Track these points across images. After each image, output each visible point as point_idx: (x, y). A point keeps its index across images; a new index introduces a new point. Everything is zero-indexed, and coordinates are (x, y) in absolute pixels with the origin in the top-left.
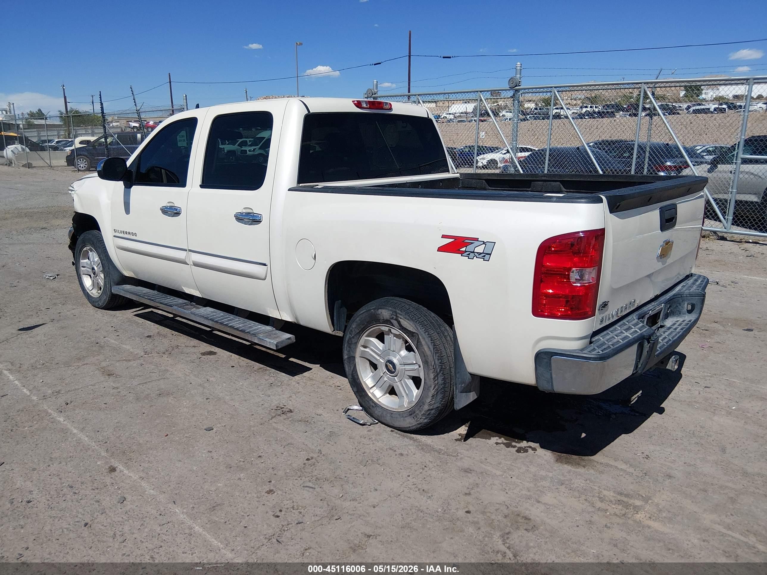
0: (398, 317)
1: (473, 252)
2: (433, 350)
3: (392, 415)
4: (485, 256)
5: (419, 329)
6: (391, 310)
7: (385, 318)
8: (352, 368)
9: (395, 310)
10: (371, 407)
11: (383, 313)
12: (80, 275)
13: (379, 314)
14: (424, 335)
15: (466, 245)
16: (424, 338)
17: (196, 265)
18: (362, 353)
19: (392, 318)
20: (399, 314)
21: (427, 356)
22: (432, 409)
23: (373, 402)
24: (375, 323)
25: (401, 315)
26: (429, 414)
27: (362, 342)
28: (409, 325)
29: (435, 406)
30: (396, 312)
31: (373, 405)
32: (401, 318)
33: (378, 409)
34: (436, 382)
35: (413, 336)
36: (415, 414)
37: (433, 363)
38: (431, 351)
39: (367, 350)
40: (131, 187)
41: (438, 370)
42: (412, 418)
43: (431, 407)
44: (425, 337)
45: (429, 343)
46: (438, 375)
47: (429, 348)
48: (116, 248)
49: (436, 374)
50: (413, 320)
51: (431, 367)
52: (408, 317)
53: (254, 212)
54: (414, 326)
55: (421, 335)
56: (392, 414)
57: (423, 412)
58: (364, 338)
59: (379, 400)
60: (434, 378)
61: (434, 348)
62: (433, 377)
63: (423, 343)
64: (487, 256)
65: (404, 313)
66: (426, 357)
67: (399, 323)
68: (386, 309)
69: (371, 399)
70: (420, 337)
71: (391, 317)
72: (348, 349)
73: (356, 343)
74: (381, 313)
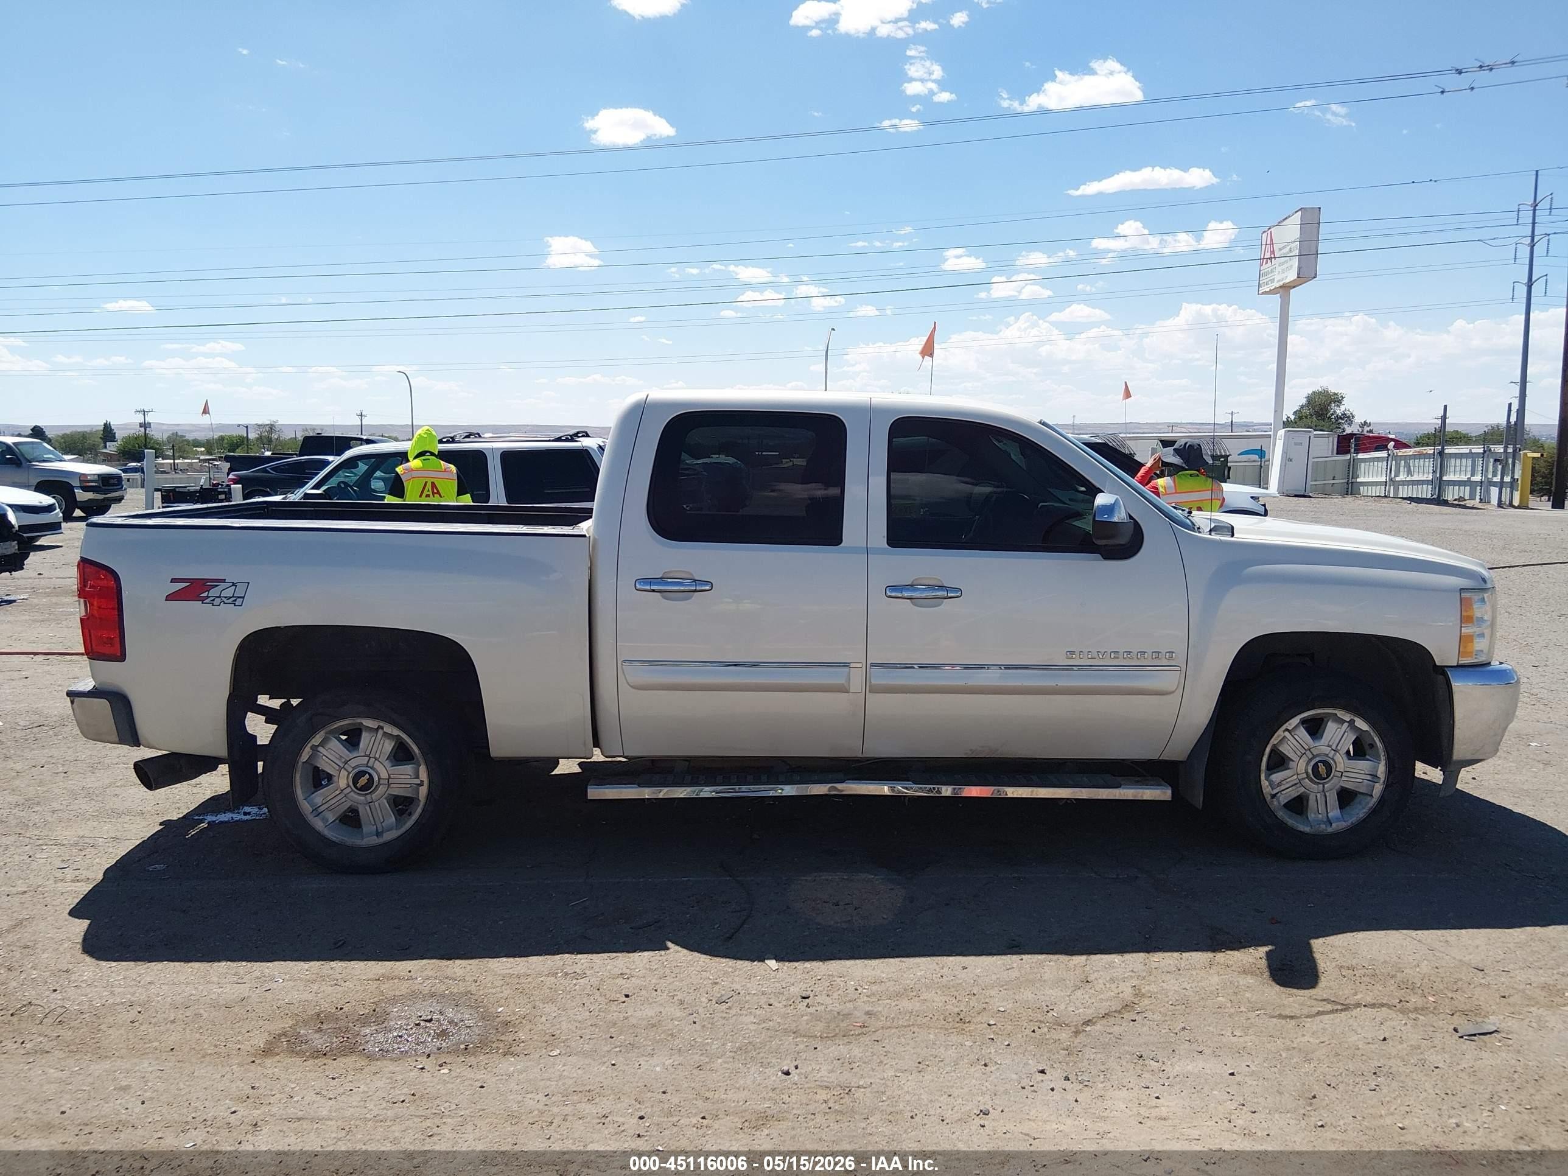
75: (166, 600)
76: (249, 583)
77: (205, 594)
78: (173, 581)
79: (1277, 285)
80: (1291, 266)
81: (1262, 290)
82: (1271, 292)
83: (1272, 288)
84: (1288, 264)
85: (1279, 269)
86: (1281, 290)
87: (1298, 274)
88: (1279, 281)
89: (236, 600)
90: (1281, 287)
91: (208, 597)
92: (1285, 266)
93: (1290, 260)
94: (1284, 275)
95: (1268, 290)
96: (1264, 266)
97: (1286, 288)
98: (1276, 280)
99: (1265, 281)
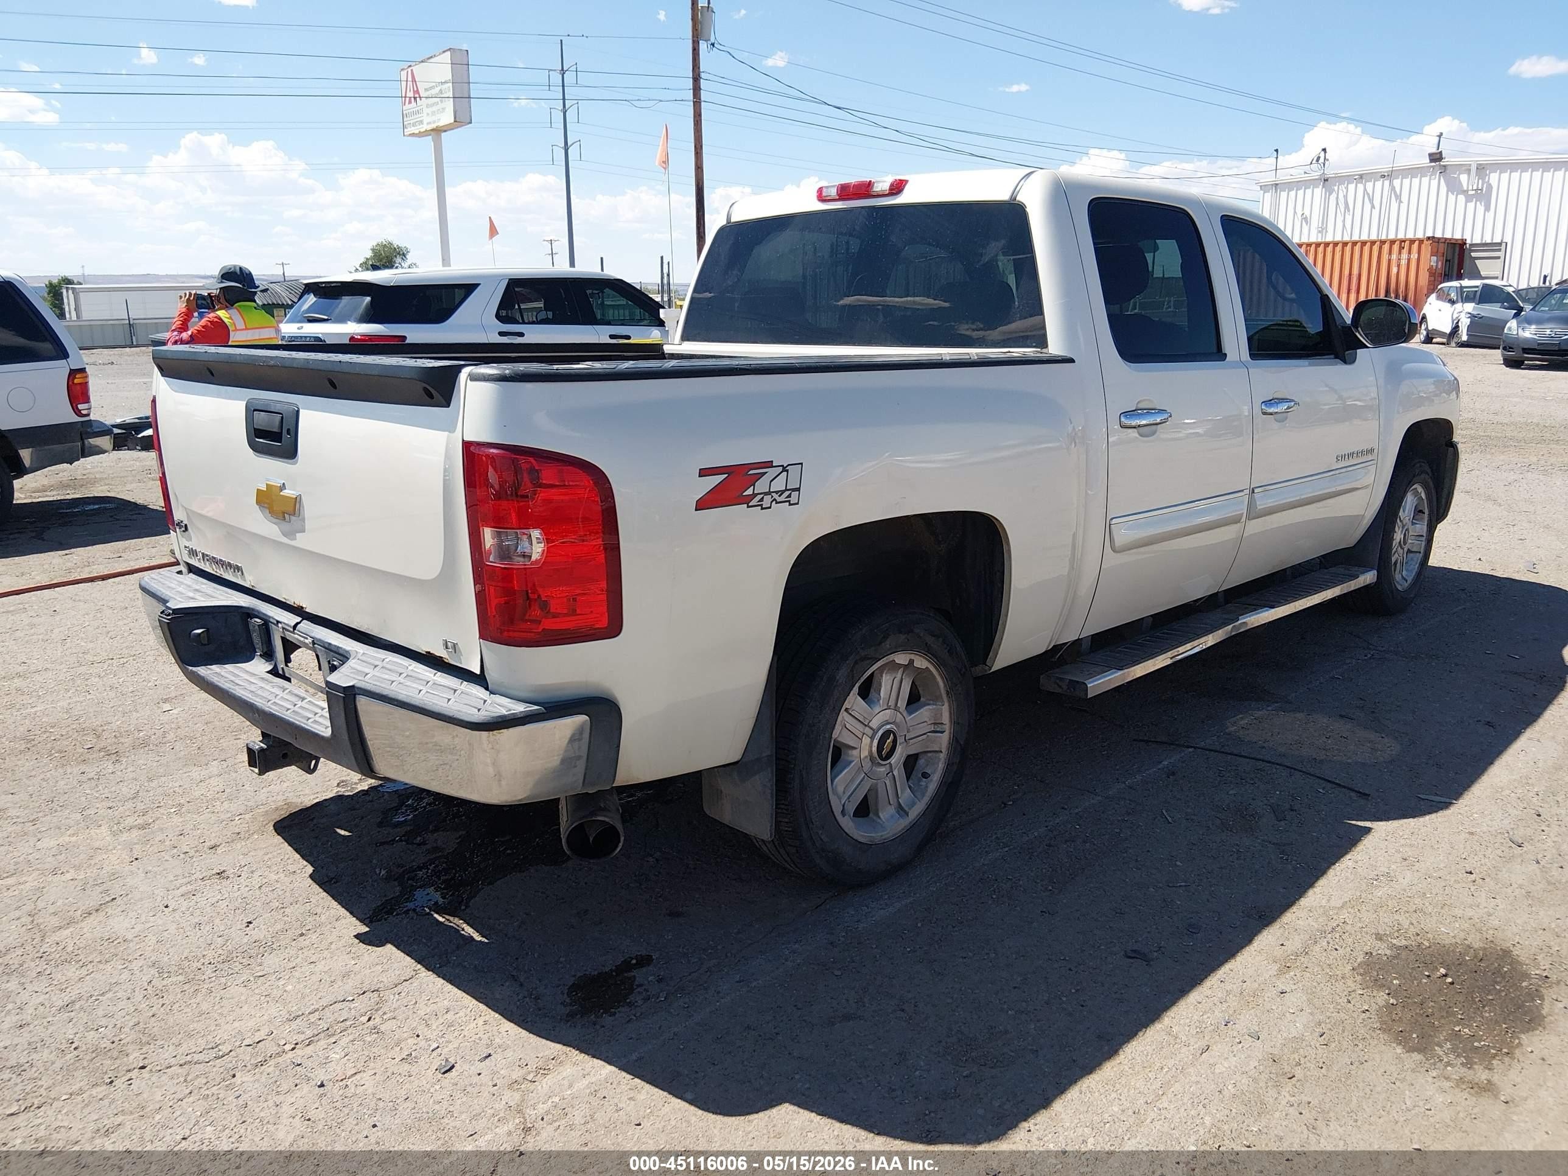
75: (696, 510)
76: (802, 464)
77: (749, 492)
78: (704, 473)
79: (425, 127)
80: (444, 109)
81: (408, 131)
82: (421, 135)
83: (422, 130)
84: (440, 106)
85: (426, 111)
86: (432, 133)
87: (455, 118)
88: (429, 123)
89: (790, 495)
90: (432, 130)
91: (754, 495)
92: (434, 108)
93: (442, 102)
94: (434, 118)
95: (417, 132)
96: (407, 106)
97: (437, 131)
98: (425, 122)
99: (412, 122)
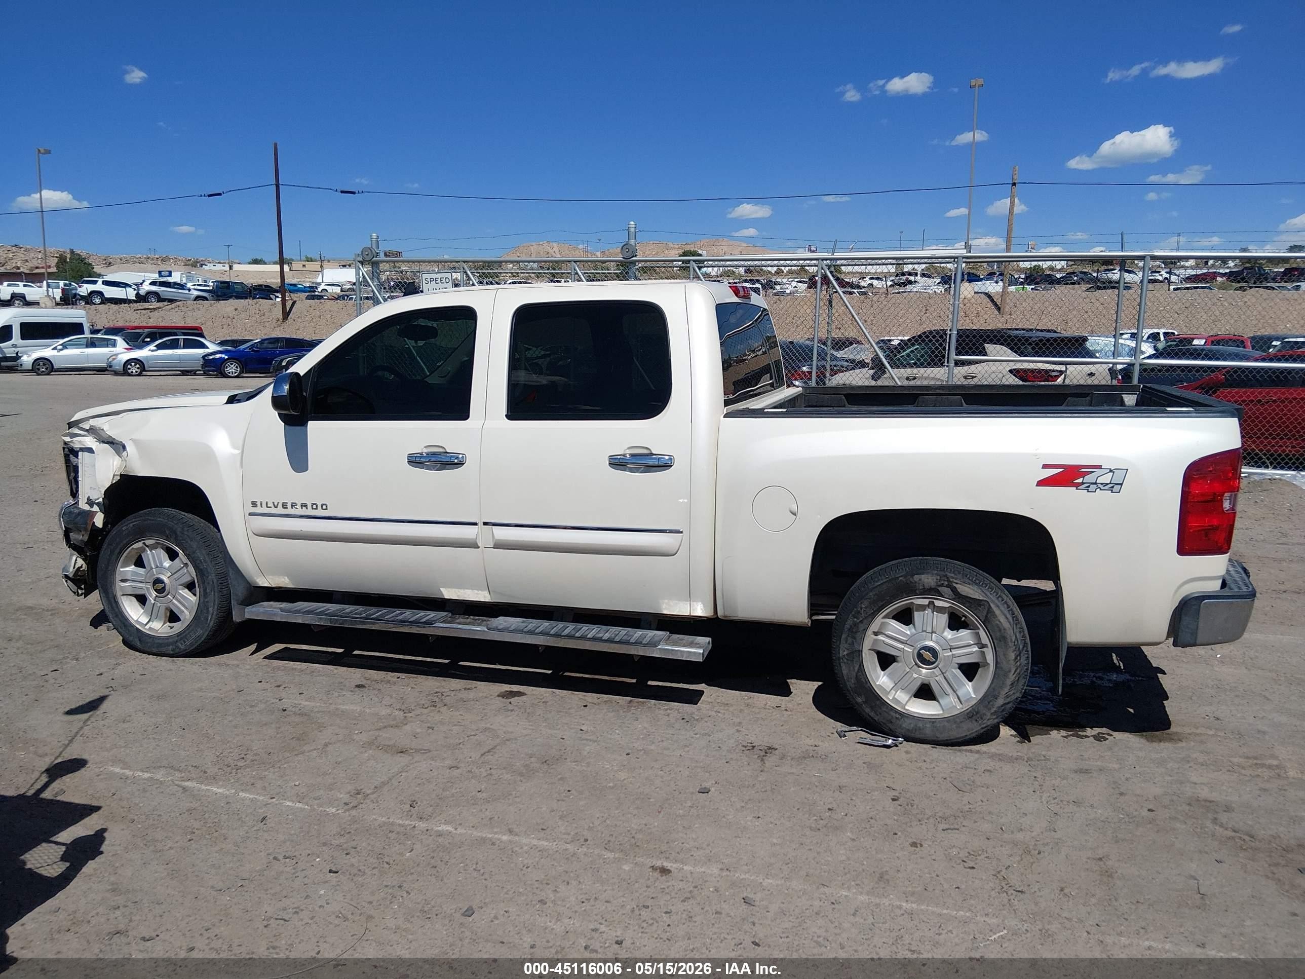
0: (952, 582)
1: (1096, 483)
2: (1012, 621)
3: (935, 724)
4: (1114, 487)
5: (989, 594)
6: (937, 574)
7: (927, 586)
8: (856, 669)
9: (943, 573)
10: (894, 721)
11: (923, 579)
12: (115, 597)
13: (916, 582)
14: (996, 601)
15: (1084, 475)
16: (998, 606)
17: (499, 545)
18: (873, 643)
19: (942, 585)
20: (953, 578)
21: (1004, 629)
22: (1009, 703)
23: (896, 711)
24: (905, 596)
25: (956, 579)
26: (1003, 711)
27: (875, 626)
28: (972, 592)
29: (1014, 697)
30: (946, 576)
31: (898, 716)
32: (957, 583)
33: (906, 720)
34: (1018, 663)
35: (980, 605)
36: (978, 715)
37: (1014, 638)
38: (1009, 622)
39: (880, 637)
40: (304, 424)
41: (1021, 647)
42: (974, 722)
43: (1009, 700)
44: (999, 604)
45: (1006, 612)
46: (1020, 653)
47: (1007, 618)
48: (250, 534)
49: (1018, 653)
50: (976, 584)
51: (1011, 644)
52: (967, 581)
53: (654, 452)
54: (980, 591)
55: (993, 602)
56: (933, 722)
57: (994, 709)
58: (878, 621)
59: (907, 708)
60: (1016, 658)
61: (1013, 618)
62: (1013, 657)
63: (997, 612)
64: (1117, 488)
65: (960, 576)
66: (1003, 631)
67: (954, 590)
68: (928, 573)
69: (893, 708)
70: (992, 605)
71: (939, 583)
72: (850, 640)
73: (866, 630)
74: (920, 580)
